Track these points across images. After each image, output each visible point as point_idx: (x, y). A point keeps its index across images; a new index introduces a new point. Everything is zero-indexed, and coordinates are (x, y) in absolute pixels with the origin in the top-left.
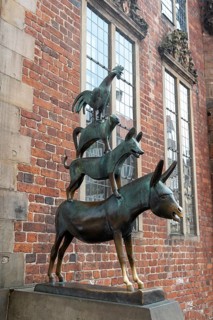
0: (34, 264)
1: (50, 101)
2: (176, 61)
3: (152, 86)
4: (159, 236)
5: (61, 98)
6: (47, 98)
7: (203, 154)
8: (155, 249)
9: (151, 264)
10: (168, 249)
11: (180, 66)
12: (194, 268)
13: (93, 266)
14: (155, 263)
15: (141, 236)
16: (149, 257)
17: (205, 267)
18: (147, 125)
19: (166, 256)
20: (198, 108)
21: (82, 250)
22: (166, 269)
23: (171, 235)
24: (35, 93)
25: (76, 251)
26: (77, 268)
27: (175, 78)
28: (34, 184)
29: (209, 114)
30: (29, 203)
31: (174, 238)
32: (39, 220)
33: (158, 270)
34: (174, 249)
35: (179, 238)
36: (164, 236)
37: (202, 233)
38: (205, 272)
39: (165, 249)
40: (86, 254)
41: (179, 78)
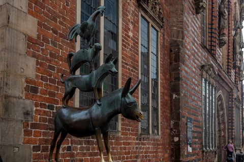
0: (39, 152)
1: (51, 32)
2: (149, 10)
3: (131, 27)
4: (132, 135)
5: (60, 30)
6: (49, 29)
7: (166, 79)
8: (129, 144)
9: (126, 153)
10: (138, 144)
11: (152, 14)
12: (156, 157)
13: (84, 154)
14: (129, 153)
15: (120, 134)
16: (125, 148)
17: (163, 156)
18: (126, 55)
19: (137, 148)
20: (163, 46)
21: (76, 143)
22: (137, 157)
23: (141, 134)
24: (39, 24)
25: (72, 144)
26: (72, 155)
27: (148, 22)
28: (38, 94)
29: (171, 51)
30: (35, 109)
31: (143, 136)
32: (43, 121)
33: (131, 157)
34: (143, 144)
35: (146, 136)
36: (136, 135)
37: (162, 134)
38: (163, 159)
39: (136, 144)
40: (79, 146)
41: (151, 22)
